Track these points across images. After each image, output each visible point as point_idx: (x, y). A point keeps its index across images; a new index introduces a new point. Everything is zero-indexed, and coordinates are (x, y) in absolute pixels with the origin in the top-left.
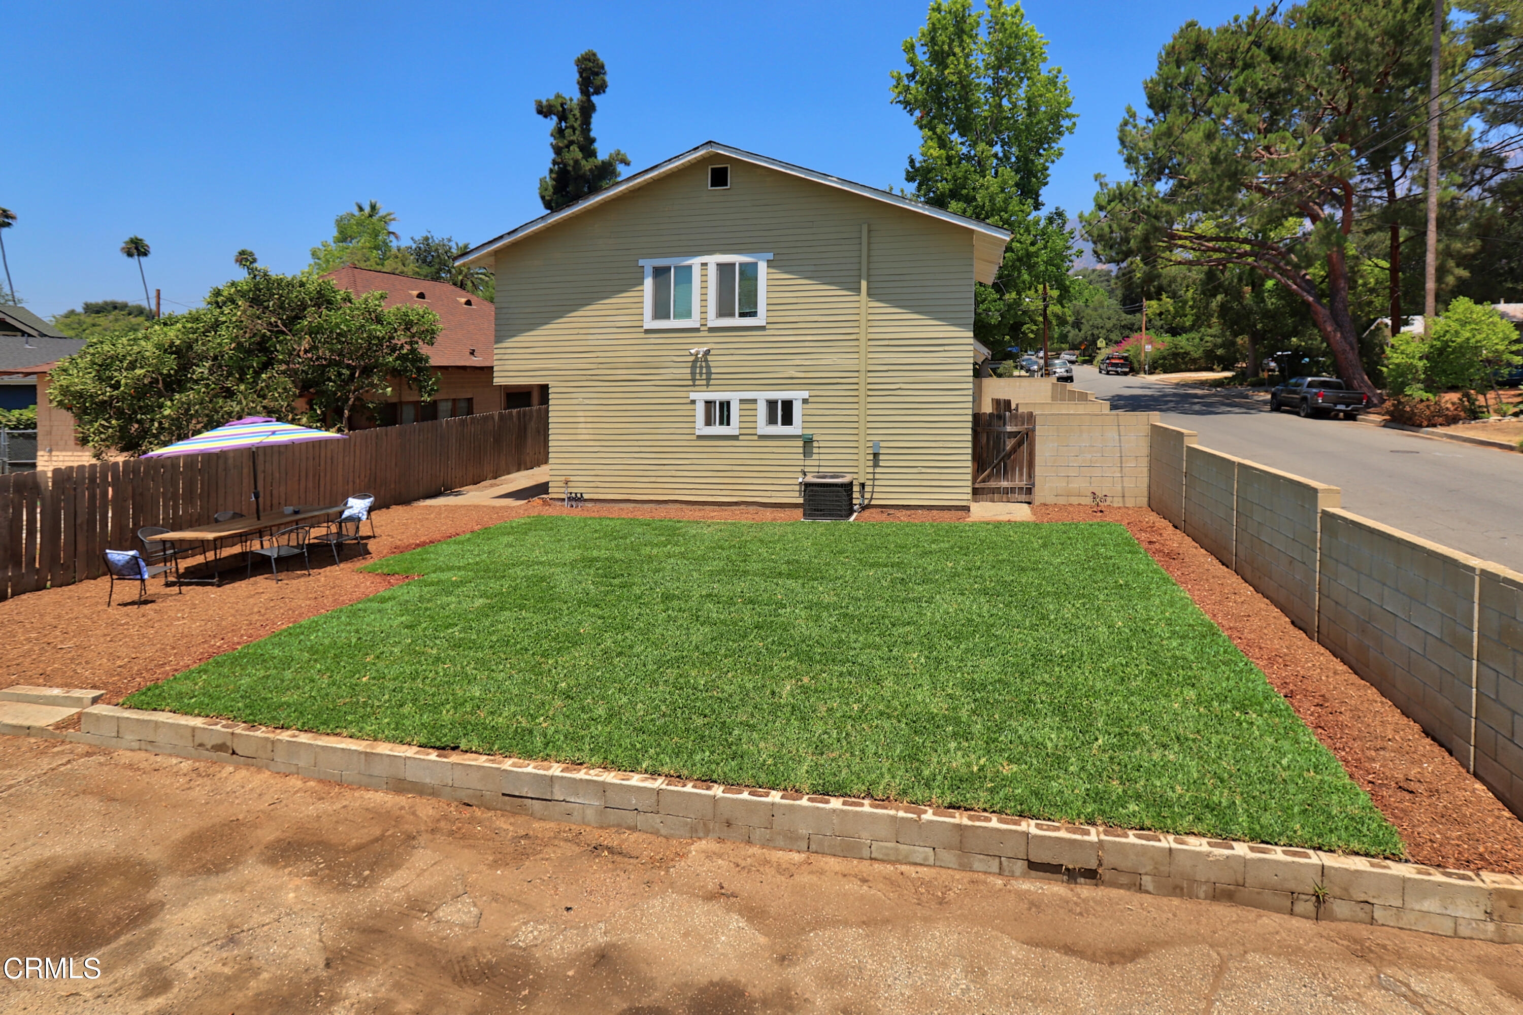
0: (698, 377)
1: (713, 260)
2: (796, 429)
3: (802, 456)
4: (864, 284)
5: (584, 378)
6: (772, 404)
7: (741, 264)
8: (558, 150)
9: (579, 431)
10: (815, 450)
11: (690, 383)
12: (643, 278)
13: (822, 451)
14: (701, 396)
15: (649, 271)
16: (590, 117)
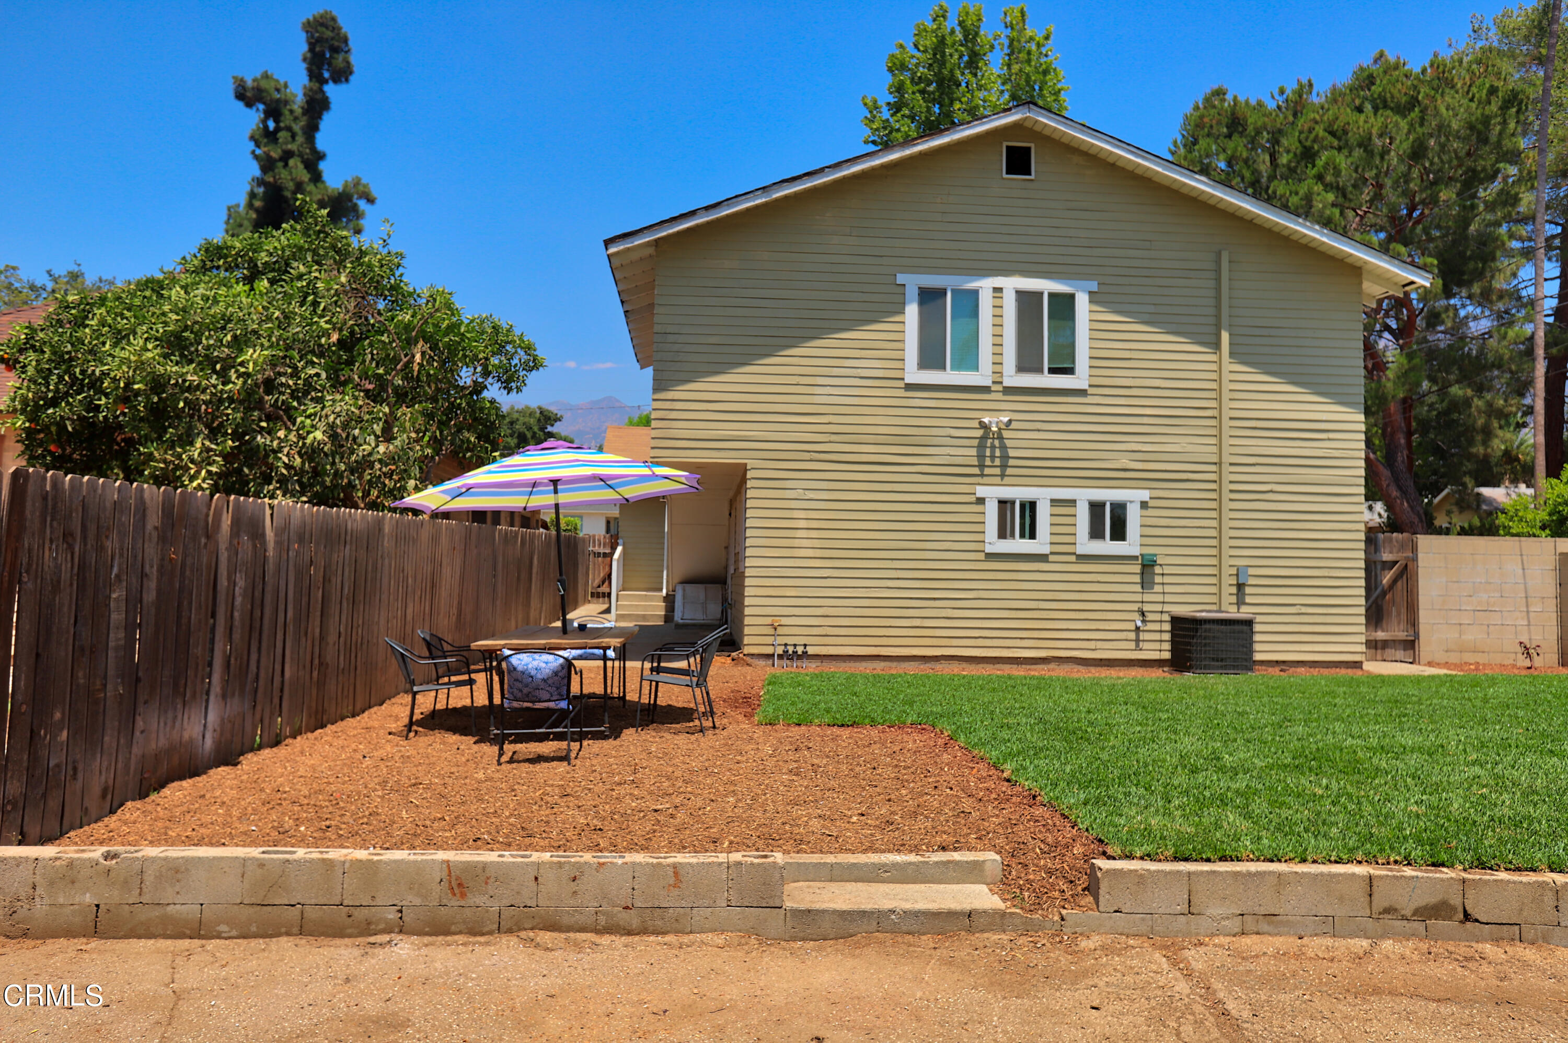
0: (988, 462)
1: (1012, 284)
2: (1131, 546)
3: (1138, 588)
4: (1225, 336)
5: (807, 456)
6: (1096, 508)
7: (1051, 295)
8: (267, 165)
9: (796, 543)
10: (1158, 579)
11: (976, 471)
12: (904, 304)
13: (1167, 579)
14: (992, 493)
15: (912, 293)
16: (320, 118)
